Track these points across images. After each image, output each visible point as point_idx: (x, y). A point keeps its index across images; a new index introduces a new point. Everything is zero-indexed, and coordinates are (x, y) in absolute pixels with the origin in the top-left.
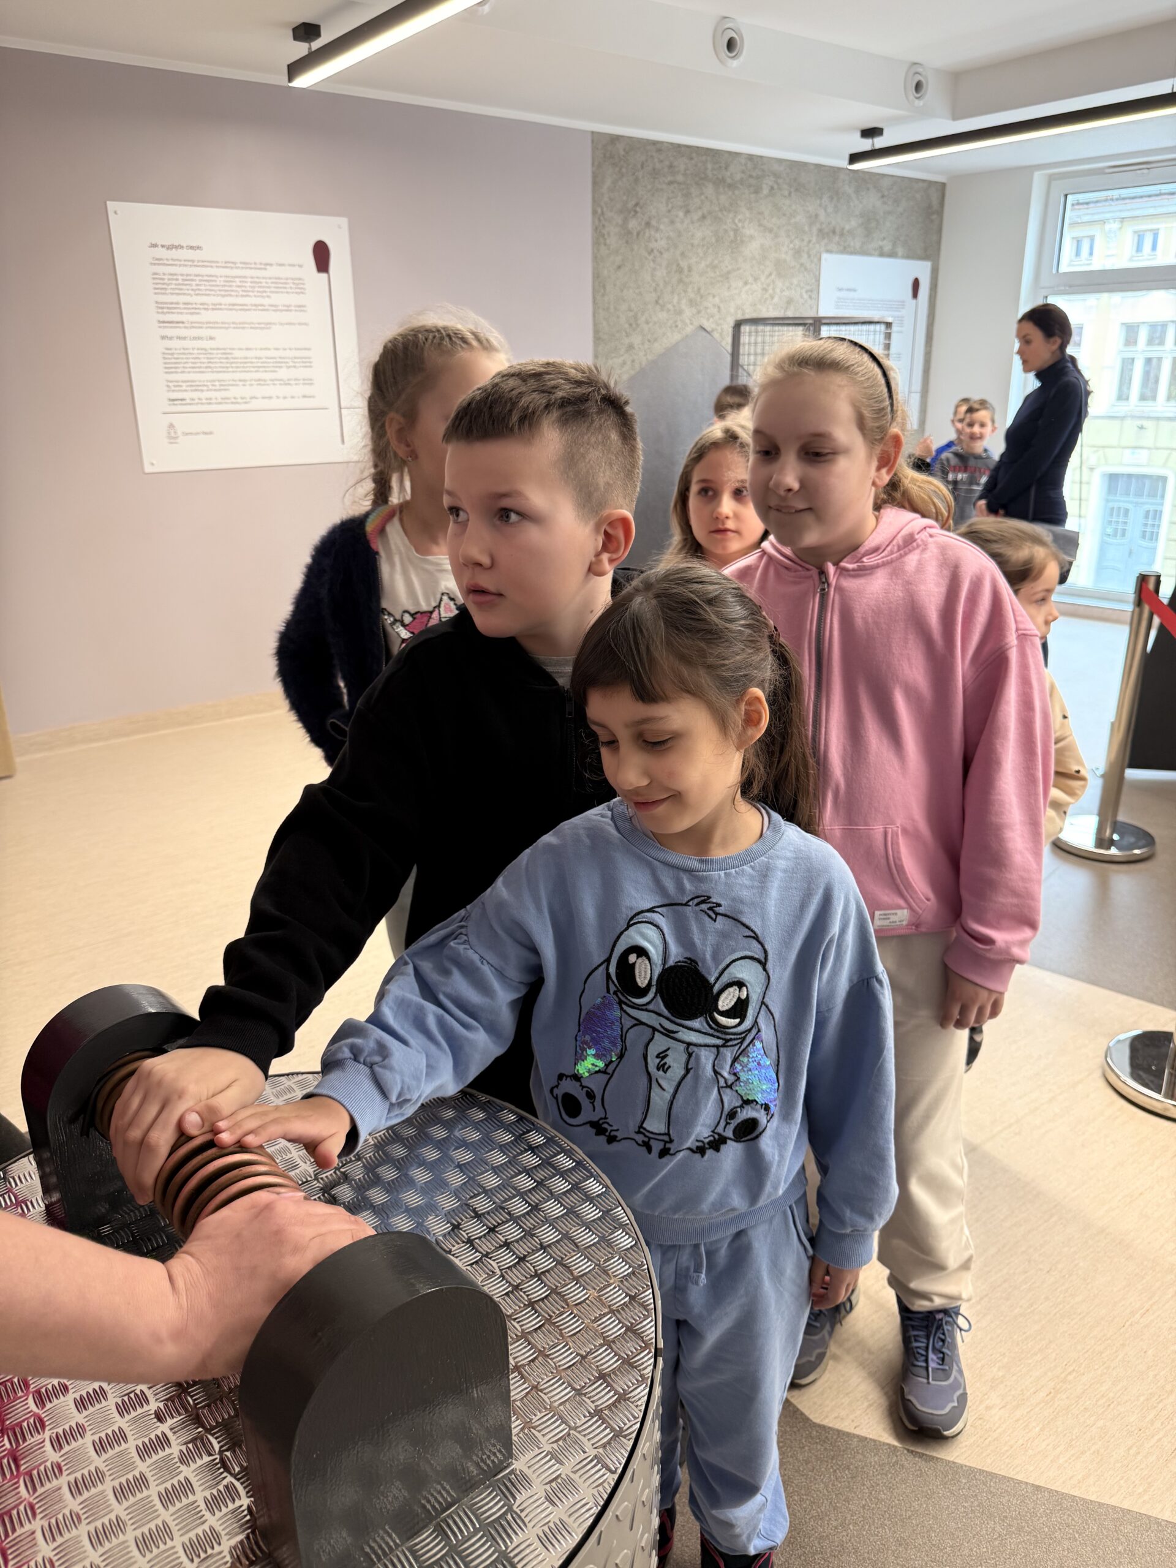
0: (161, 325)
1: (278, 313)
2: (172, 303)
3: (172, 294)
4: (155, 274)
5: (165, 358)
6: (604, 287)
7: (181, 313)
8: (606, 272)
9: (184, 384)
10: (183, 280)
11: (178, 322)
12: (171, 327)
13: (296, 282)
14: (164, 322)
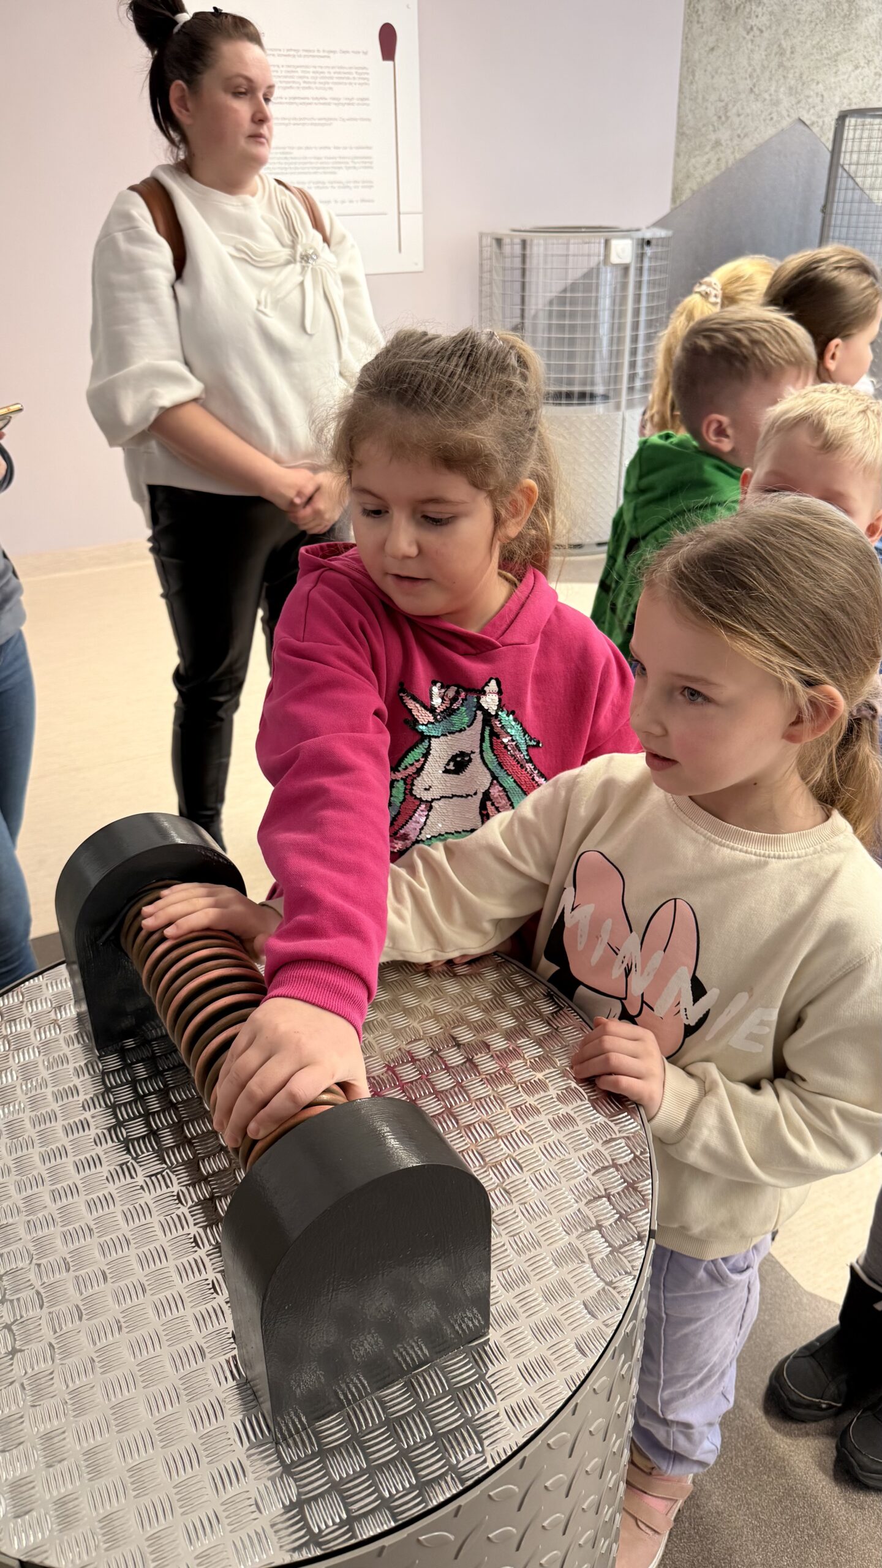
1: (341, 106)
6: (693, 73)
8: (696, 56)
13: (361, 71)
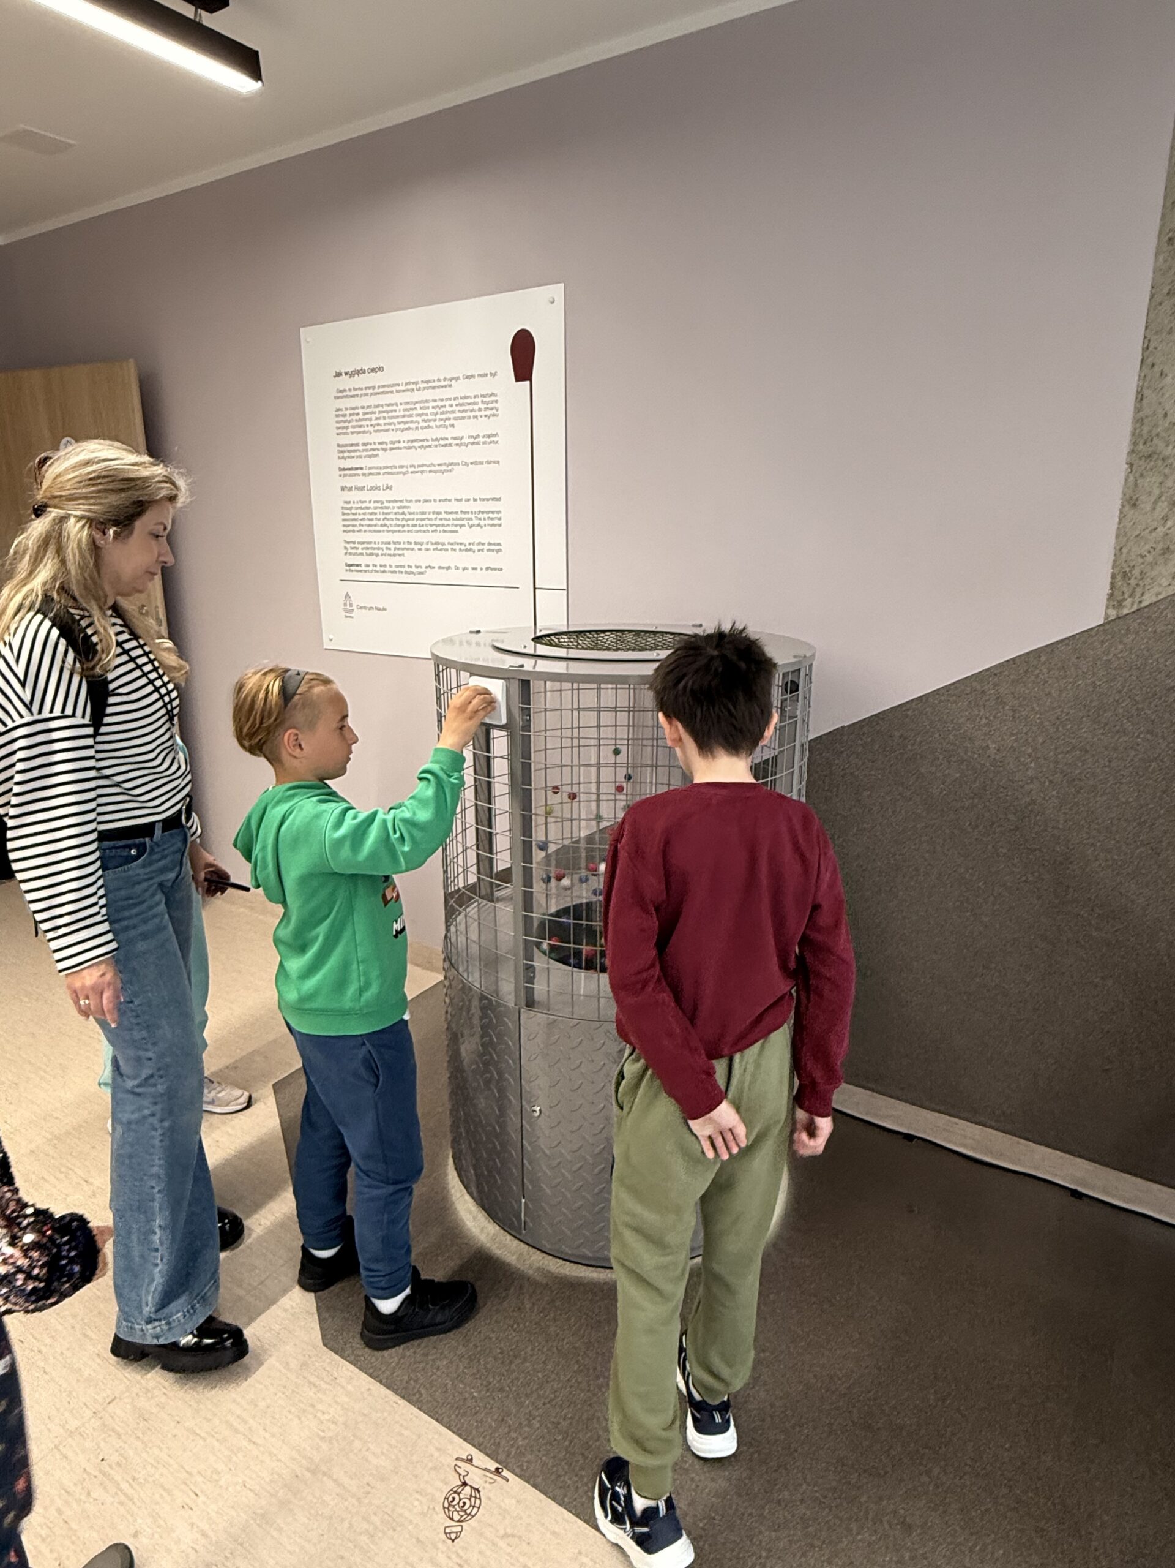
0: (342, 473)
2: (352, 445)
3: (352, 433)
4: (338, 410)
5: (344, 514)
7: (360, 457)
9: (361, 546)
10: (365, 414)
11: (357, 469)
12: (350, 475)
13: (487, 399)
14: (344, 469)
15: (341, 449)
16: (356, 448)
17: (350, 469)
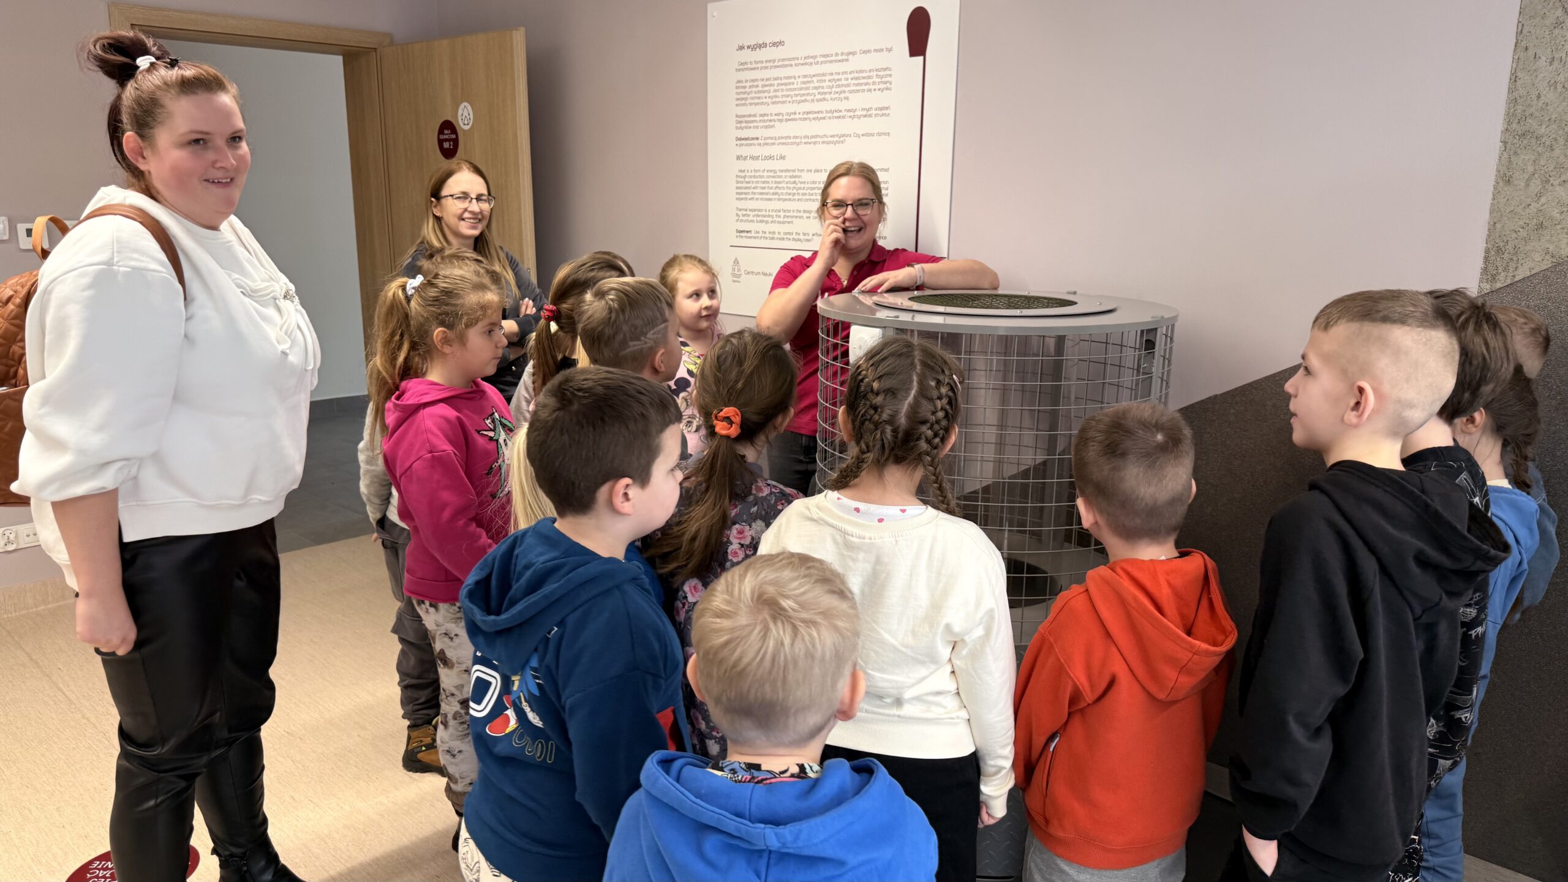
0: (739, 142)
2: (750, 116)
3: (751, 104)
4: (739, 82)
5: (738, 182)
7: (757, 127)
9: (752, 214)
10: (764, 86)
11: (753, 139)
12: (747, 145)
13: (882, 73)
14: (741, 139)
15: (739, 119)
16: (753, 119)
17: (746, 139)
